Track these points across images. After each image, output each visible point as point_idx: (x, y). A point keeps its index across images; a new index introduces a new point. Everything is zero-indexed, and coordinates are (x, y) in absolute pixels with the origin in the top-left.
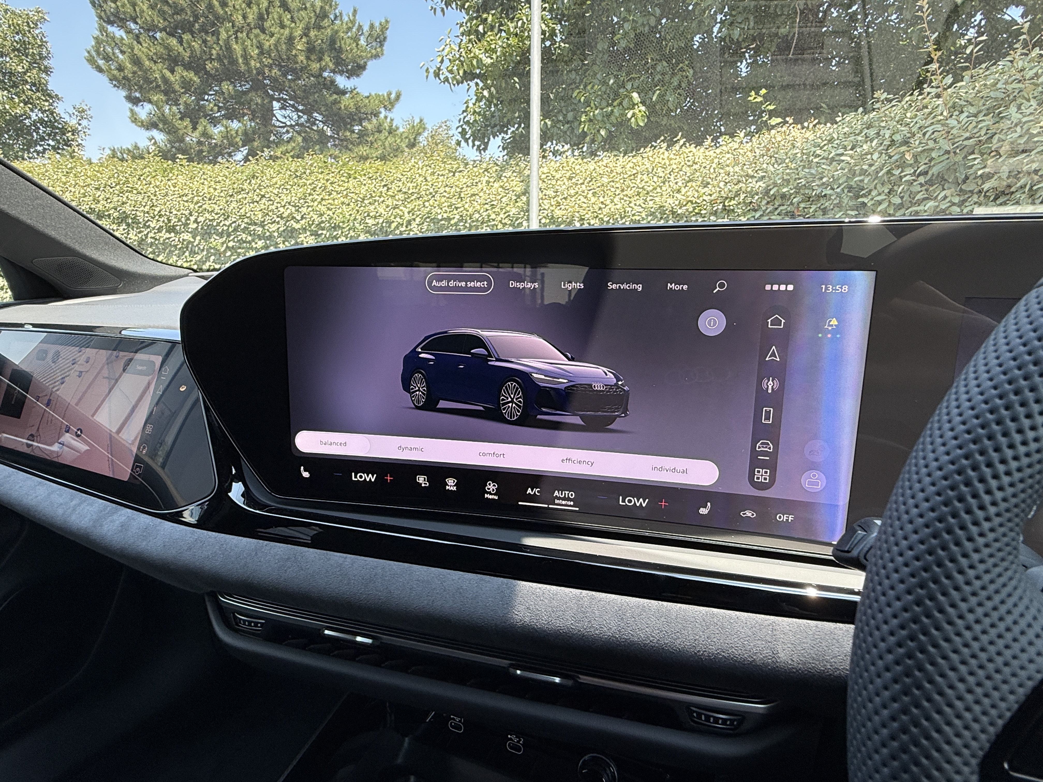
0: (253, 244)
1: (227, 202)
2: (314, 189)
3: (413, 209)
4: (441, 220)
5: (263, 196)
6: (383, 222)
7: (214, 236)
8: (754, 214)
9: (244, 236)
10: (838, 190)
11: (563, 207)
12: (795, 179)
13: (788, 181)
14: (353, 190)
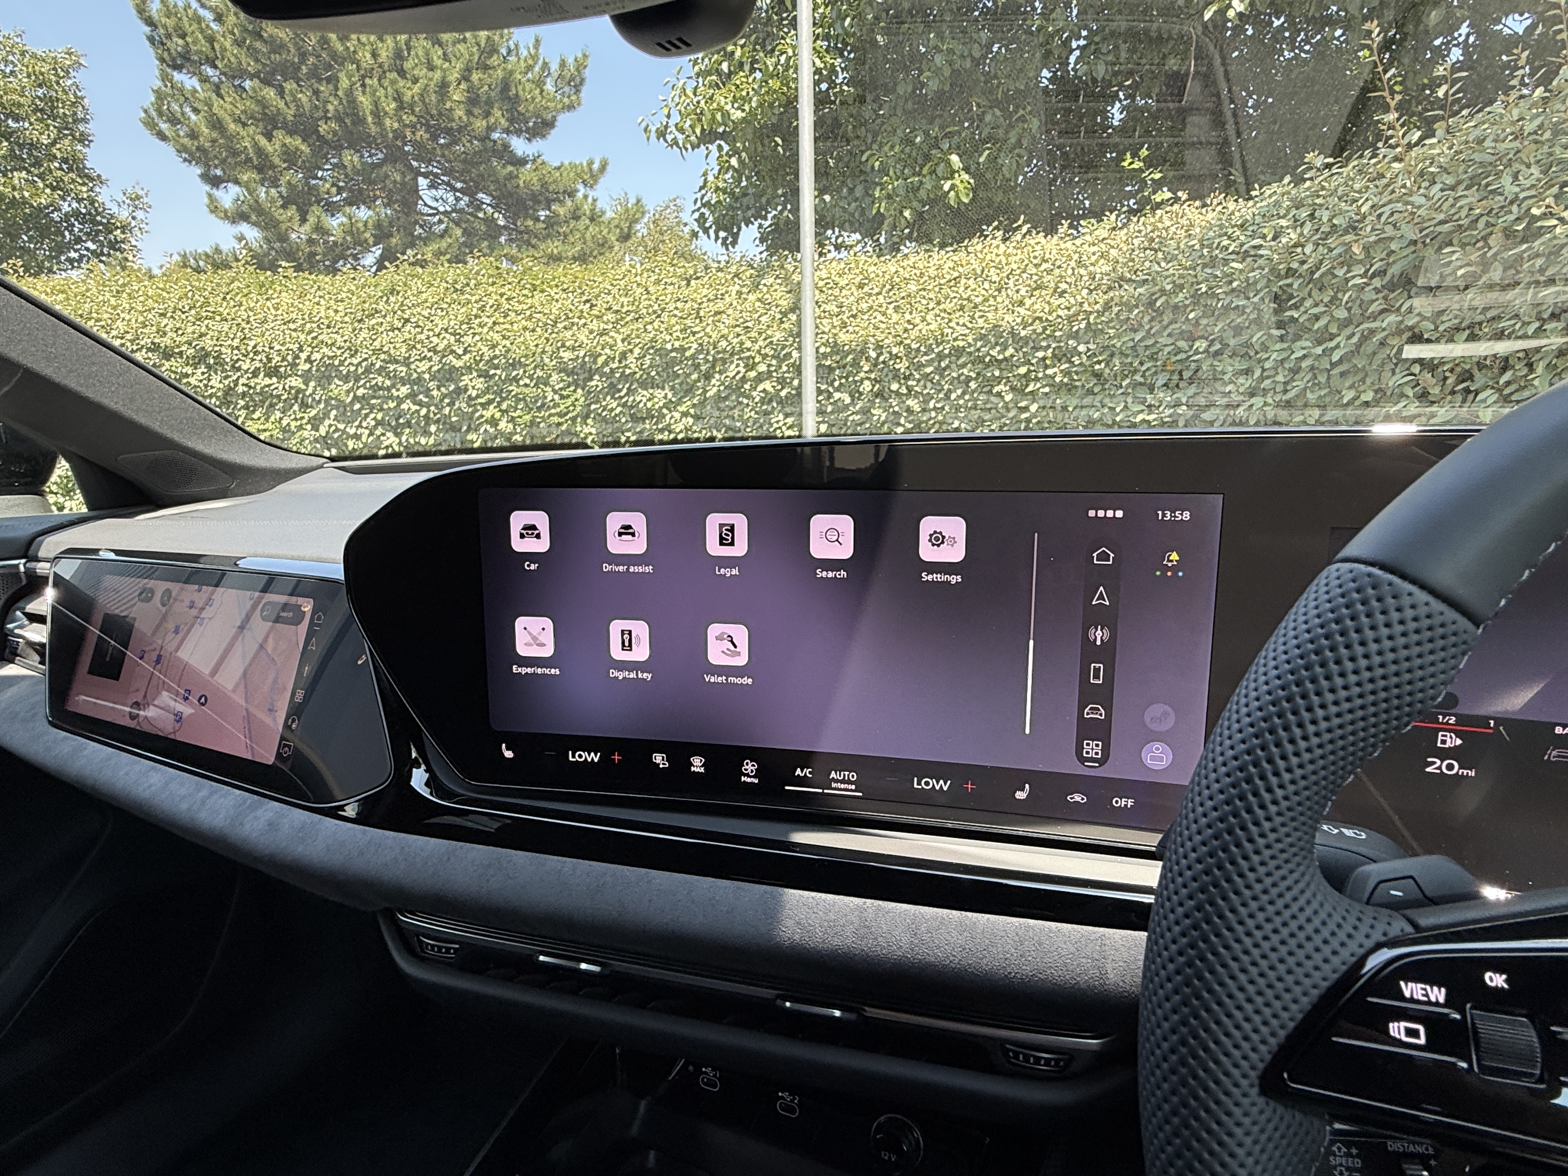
0: (394, 391)
1: (354, 330)
2: (482, 309)
3: (628, 336)
4: (671, 351)
5: (407, 321)
6: (585, 356)
7: (336, 380)
8: (1132, 335)
9: (380, 379)
10: (1256, 300)
11: (851, 329)
12: (1192, 284)
13: (1182, 286)
14: (539, 309)
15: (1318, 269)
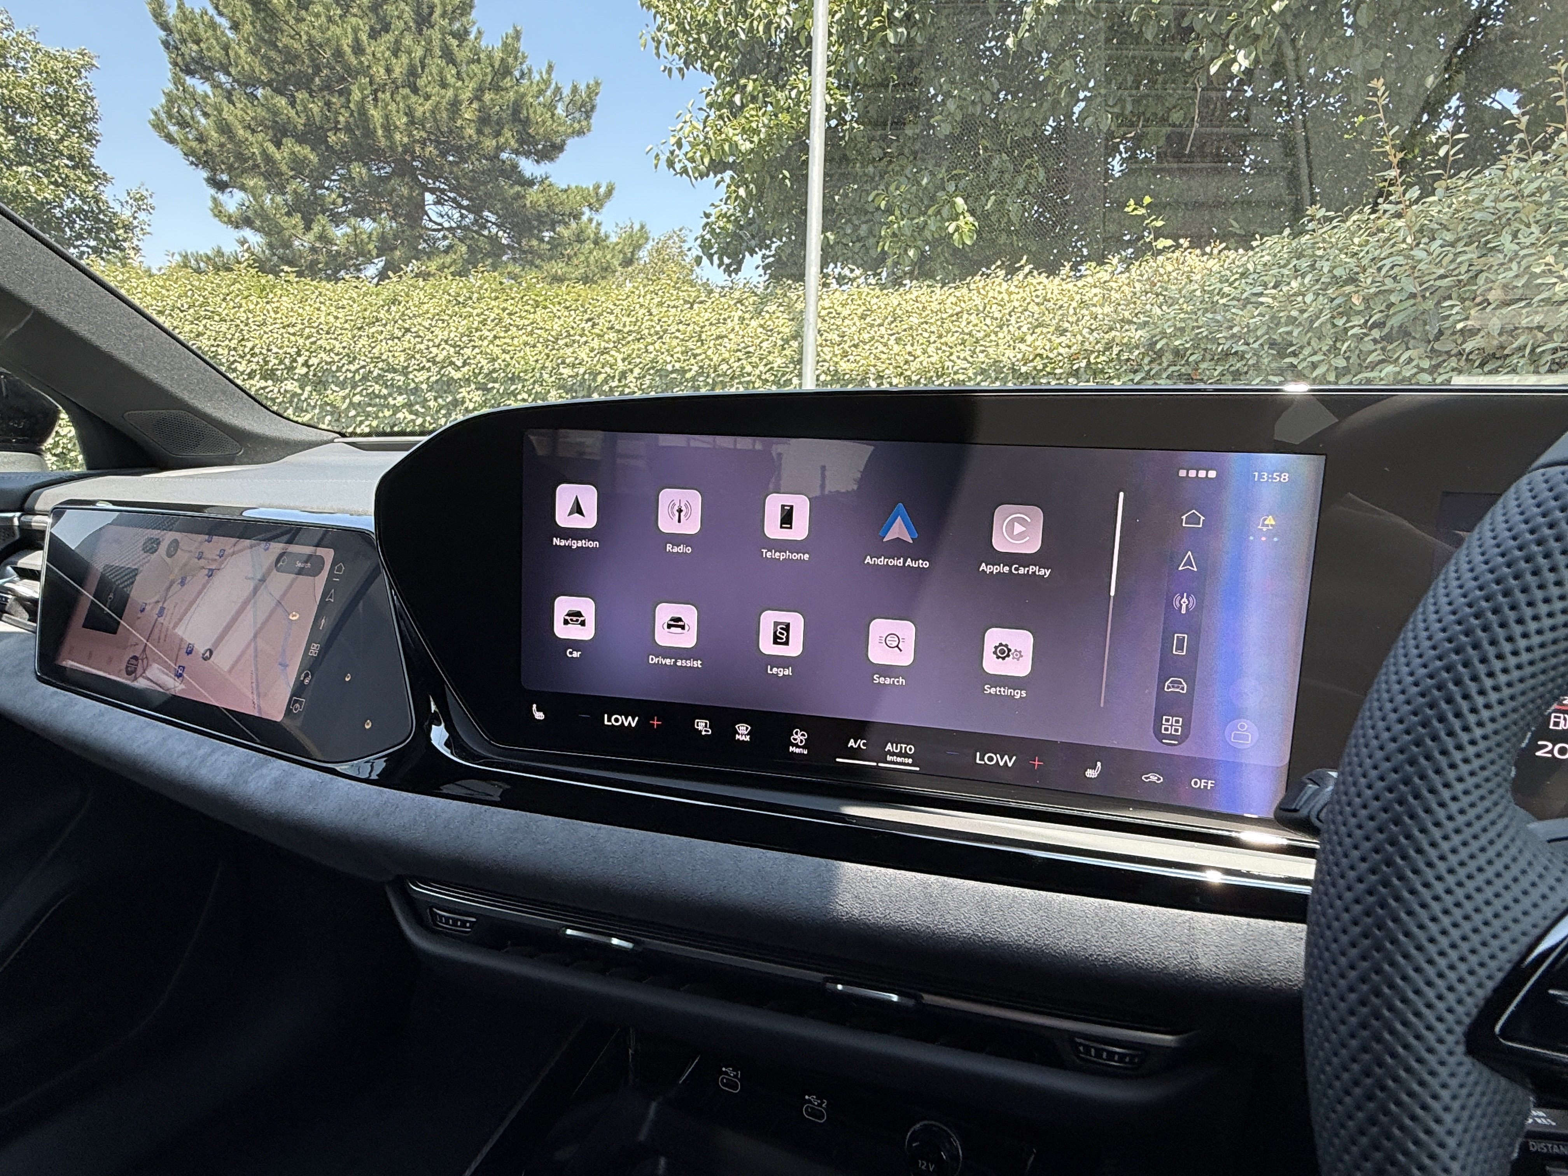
0: (390, 399)
1: (354, 337)
2: (484, 323)
3: (629, 356)
4: (672, 372)
5: (408, 330)
6: (585, 373)
7: (333, 386)
8: (1132, 376)
9: (377, 387)
10: (1256, 345)
11: (852, 358)
12: (1193, 328)
13: (1182, 330)
14: (541, 324)
15: (1318, 318)
